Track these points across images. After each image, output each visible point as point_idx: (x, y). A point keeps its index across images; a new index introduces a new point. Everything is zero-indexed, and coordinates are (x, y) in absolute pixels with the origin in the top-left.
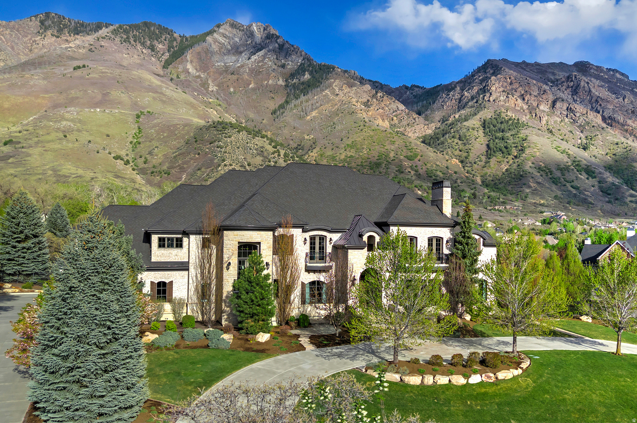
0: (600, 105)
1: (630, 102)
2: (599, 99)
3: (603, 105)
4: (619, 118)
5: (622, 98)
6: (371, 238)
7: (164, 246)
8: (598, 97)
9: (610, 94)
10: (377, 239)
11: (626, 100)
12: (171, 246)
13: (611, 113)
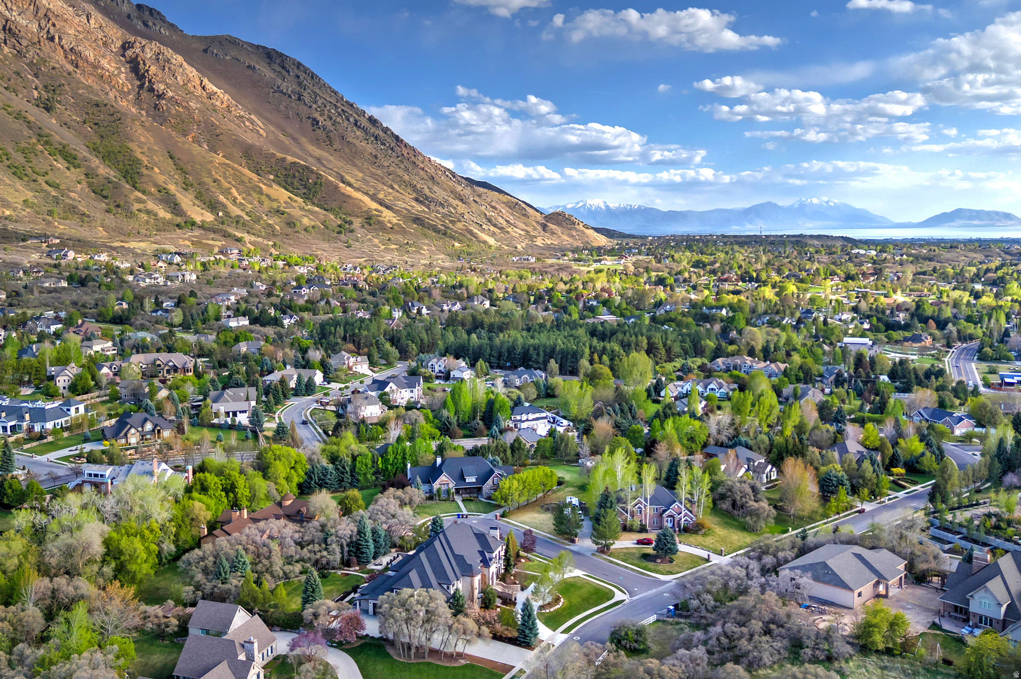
0: (54, 25)
1: (97, 26)
2: (50, 14)
3: (58, 26)
4: (87, 53)
5: (85, 17)
8: (48, 9)
9: (65, 6)
11: (92, 21)
13: (74, 44)
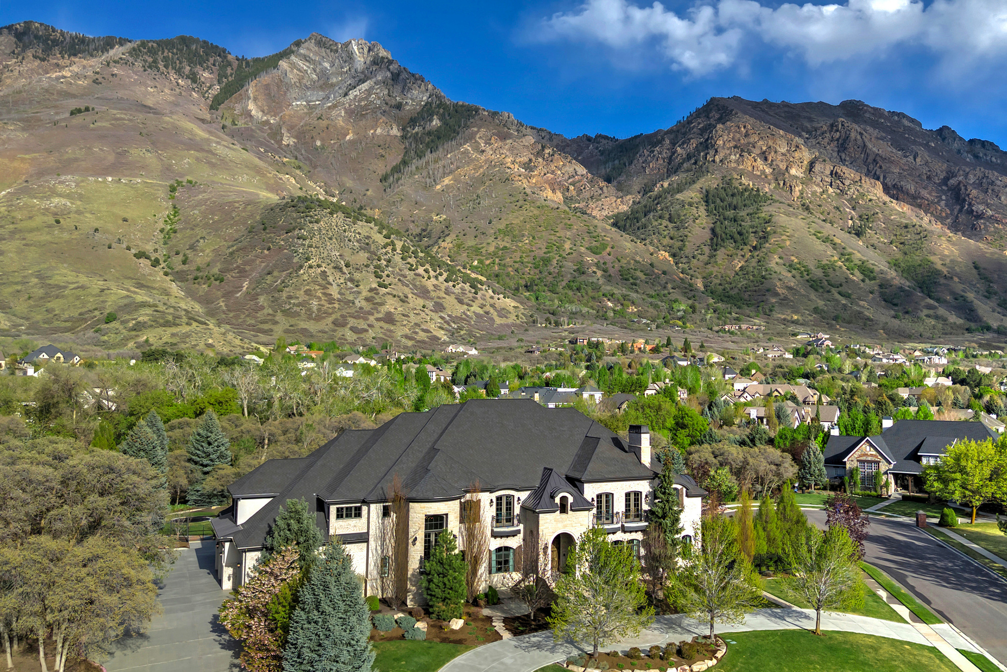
0: (881, 167)
1: (923, 162)
2: (878, 159)
3: (884, 167)
4: (908, 186)
5: (912, 157)
6: (564, 499)
7: (342, 517)
8: (877, 155)
9: (894, 151)
10: (571, 499)
11: (918, 160)
12: (349, 516)
13: (897, 180)
